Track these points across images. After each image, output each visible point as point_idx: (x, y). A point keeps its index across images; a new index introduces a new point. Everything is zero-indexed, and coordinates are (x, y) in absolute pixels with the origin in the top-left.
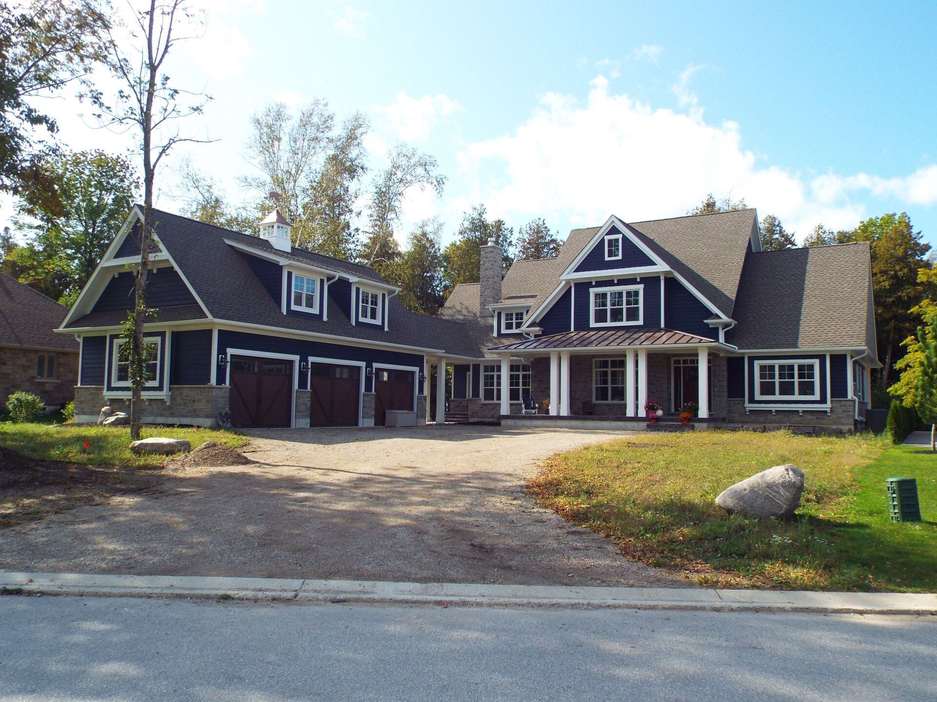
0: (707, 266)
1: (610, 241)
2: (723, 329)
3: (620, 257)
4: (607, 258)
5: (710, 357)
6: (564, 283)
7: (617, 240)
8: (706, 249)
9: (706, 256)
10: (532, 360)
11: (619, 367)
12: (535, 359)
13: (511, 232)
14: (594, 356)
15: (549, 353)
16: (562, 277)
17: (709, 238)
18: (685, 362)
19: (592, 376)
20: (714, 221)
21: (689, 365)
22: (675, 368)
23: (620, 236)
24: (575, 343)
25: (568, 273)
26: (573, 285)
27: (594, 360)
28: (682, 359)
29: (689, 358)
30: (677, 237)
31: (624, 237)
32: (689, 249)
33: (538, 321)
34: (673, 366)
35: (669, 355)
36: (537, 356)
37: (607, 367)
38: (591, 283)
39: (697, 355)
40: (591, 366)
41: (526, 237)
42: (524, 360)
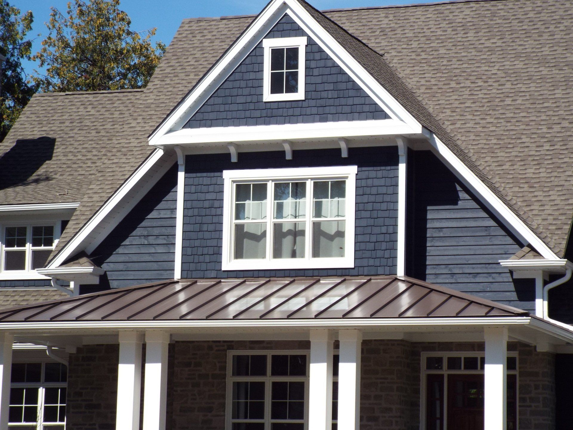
0: (509, 126)
1: (277, 53)
2: (545, 283)
3: (300, 95)
4: (268, 96)
5: (515, 354)
6: (160, 153)
7: (293, 52)
8: (508, 85)
9: (508, 101)
10: (74, 351)
11: (293, 374)
12: (79, 350)
13: (30, 19)
14: (231, 345)
15: (115, 333)
16: (155, 140)
17: (518, 56)
18: (453, 363)
19: (223, 396)
20: (531, 15)
21: (463, 372)
22: (430, 378)
23: (300, 43)
24: (184, 309)
25: (170, 131)
26: (181, 162)
27: (231, 354)
28: (446, 355)
29: (463, 355)
30: (442, 51)
31: (311, 43)
32: (468, 84)
33: (90, 250)
34: (424, 373)
35: (414, 344)
36: (86, 342)
37: (263, 373)
38: (228, 155)
39: (481, 346)
40: (223, 368)
41: (69, 34)
42: (51, 351)
